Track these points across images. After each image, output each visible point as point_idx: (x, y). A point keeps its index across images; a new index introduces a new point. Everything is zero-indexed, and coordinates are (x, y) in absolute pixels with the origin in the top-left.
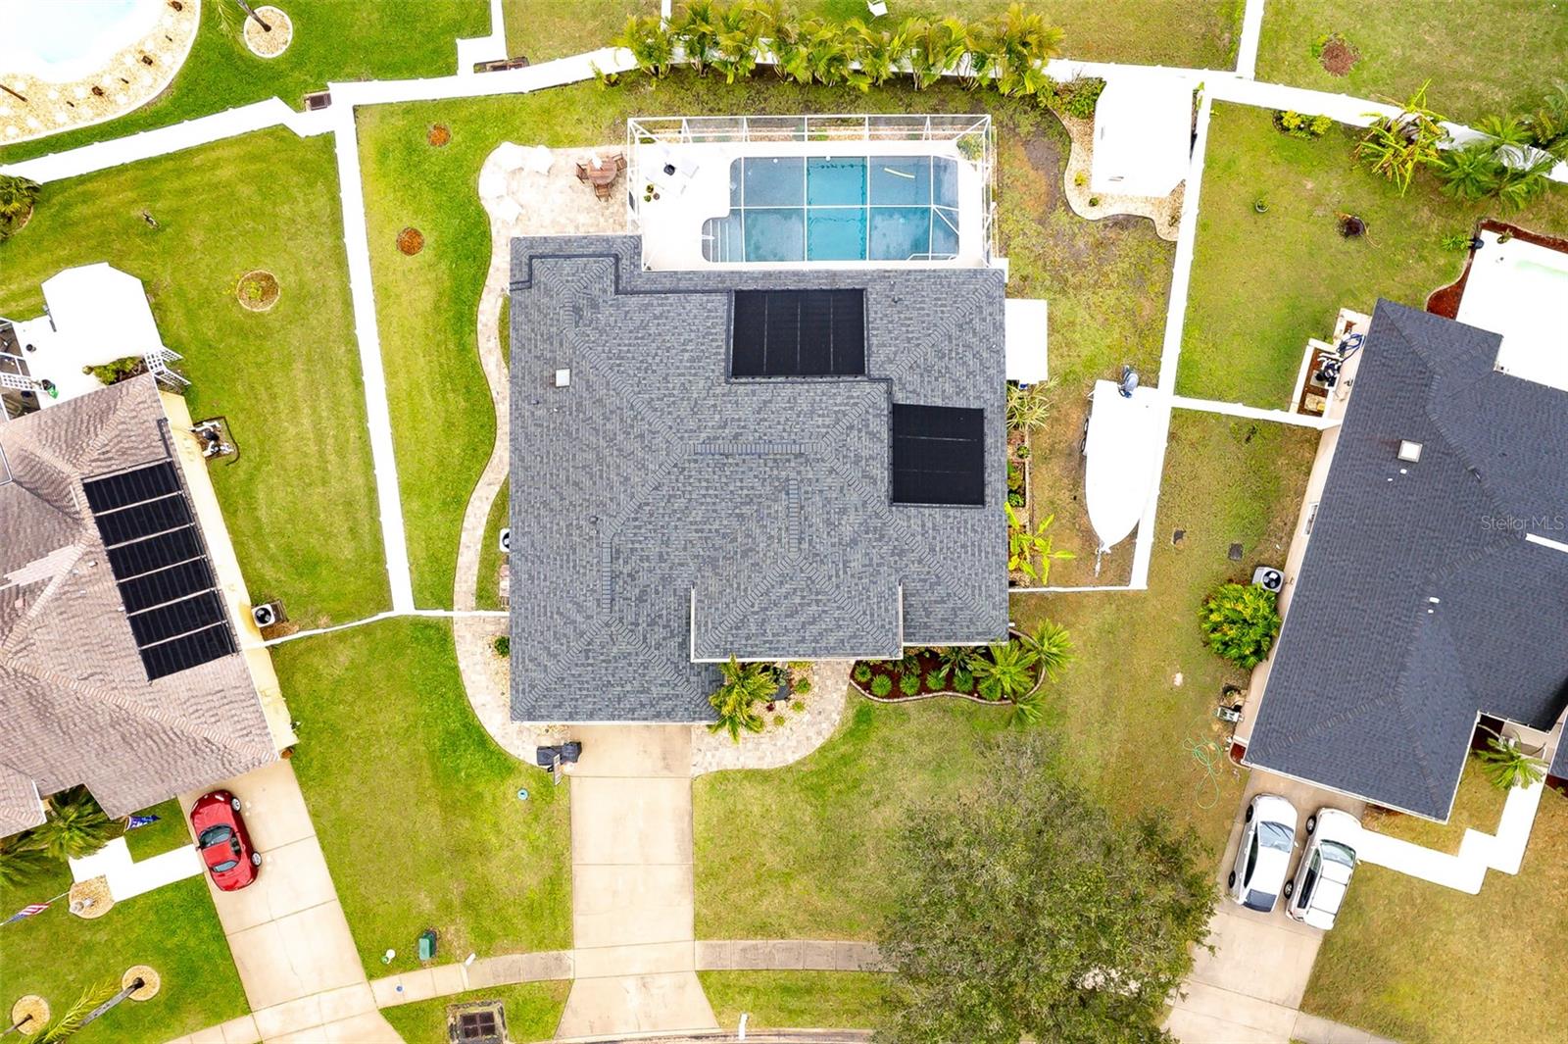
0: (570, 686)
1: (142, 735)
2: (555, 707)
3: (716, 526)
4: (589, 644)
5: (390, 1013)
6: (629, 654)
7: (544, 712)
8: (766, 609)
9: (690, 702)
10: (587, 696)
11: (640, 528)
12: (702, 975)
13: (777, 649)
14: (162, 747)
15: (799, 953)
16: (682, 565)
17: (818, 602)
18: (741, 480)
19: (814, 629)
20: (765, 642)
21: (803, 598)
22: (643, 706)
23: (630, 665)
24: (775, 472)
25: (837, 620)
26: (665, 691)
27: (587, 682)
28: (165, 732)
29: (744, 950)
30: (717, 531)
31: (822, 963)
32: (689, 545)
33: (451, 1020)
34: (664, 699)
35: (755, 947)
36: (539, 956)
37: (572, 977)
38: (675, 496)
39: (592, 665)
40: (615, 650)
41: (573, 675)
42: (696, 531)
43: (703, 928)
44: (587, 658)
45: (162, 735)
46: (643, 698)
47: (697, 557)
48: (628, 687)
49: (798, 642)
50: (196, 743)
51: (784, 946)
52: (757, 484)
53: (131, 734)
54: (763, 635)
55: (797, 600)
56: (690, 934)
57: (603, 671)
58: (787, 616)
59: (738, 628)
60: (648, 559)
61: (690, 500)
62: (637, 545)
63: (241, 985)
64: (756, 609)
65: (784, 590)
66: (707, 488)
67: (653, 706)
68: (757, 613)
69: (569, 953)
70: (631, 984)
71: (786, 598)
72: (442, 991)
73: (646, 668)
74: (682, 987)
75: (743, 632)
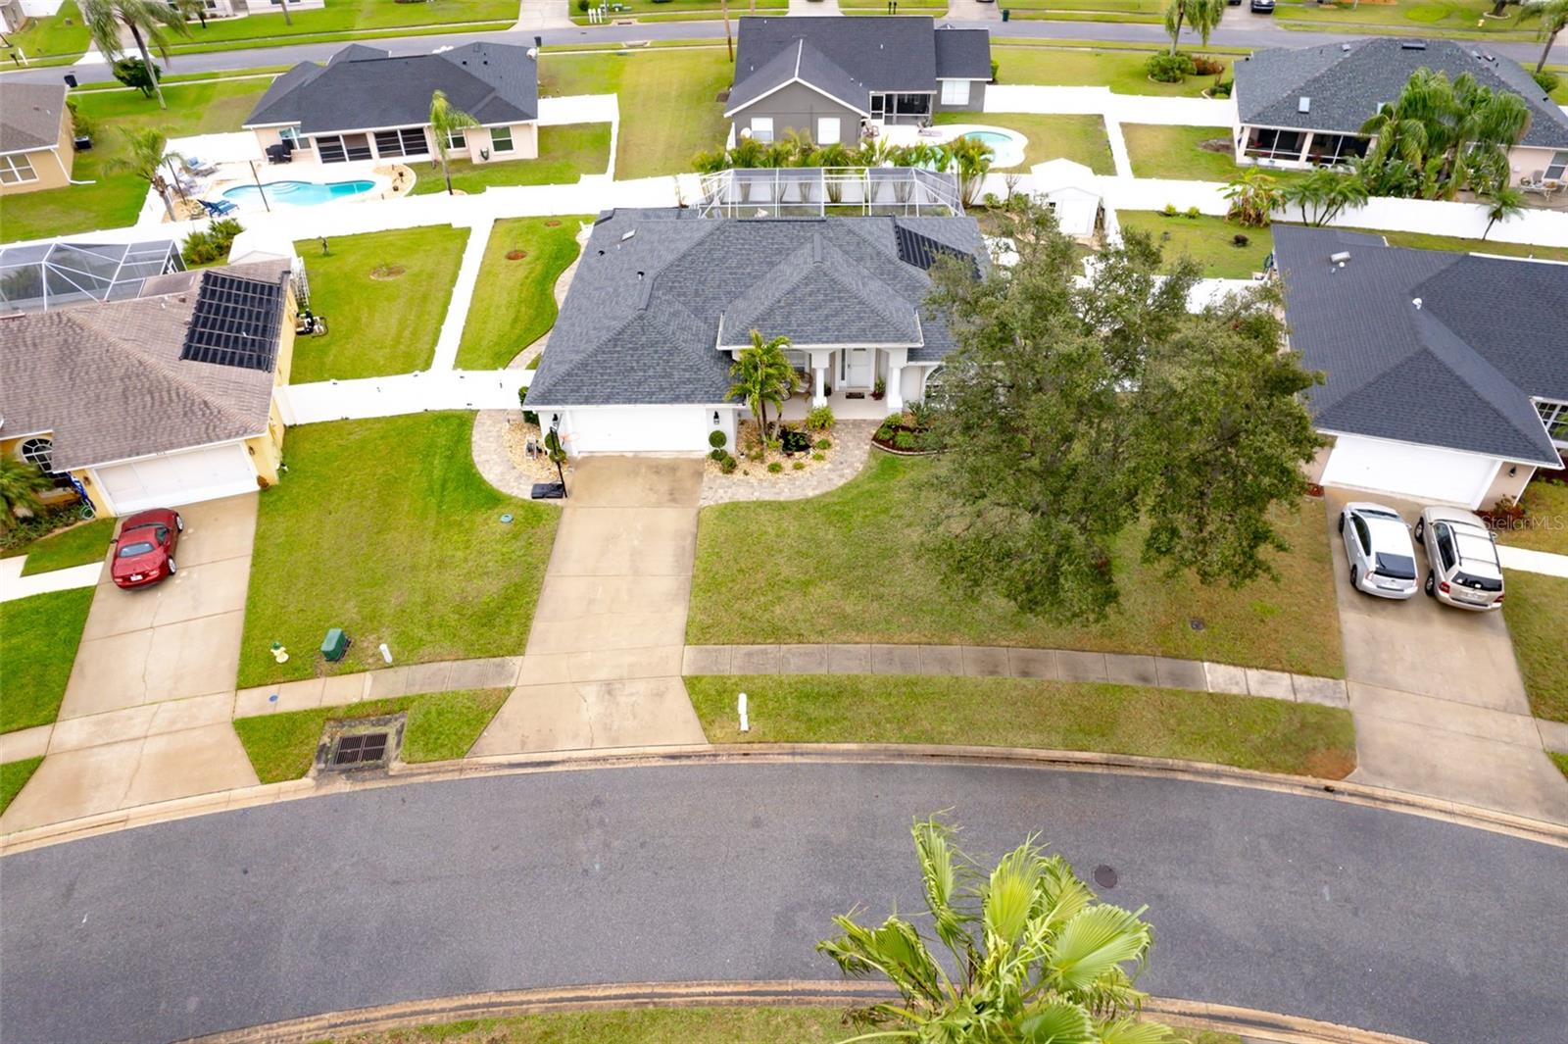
0: (592, 372)
1: (145, 391)
2: (572, 391)
3: (748, 270)
4: (620, 334)
5: (245, 727)
6: (657, 342)
7: (559, 396)
8: (792, 304)
9: (711, 386)
10: (607, 381)
11: (681, 271)
12: (691, 683)
13: (801, 337)
14: (157, 404)
15: (823, 658)
16: (715, 299)
17: (840, 299)
18: (773, 239)
19: (838, 321)
20: (790, 331)
21: (826, 295)
22: (662, 389)
23: (656, 352)
24: (802, 233)
25: (858, 312)
26: (687, 375)
27: (610, 368)
28: (169, 391)
29: (749, 655)
30: (749, 274)
31: (855, 669)
32: (723, 284)
33: (326, 740)
34: (685, 383)
35: (764, 652)
36: (473, 666)
37: (512, 685)
38: (715, 249)
39: (619, 352)
40: (644, 339)
41: (598, 362)
42: (731, 274)
43: (698, 633)
44: (615, 346)
45: (165, 394)
46: (664, 383)
47: (729, 293)
48: (651, 373)
49: (821, 331)
50: (193, 404)
51: (802, 651)
52: (787, 242)
53: (135, 388)
54: (789, 325)
55: (821, 297)
56: (679, 638)
57: (629, 358)
58: (811, 310)
59: (764, 320)
60: (684, 294)
61: (727, 253)
62: (676, 284)
63: (64, 691)
64: (782, 304)
65: (808, 289)
66: (743, 244)
67: (672, 389)
68: (782, 308)
69: (517, 660)
70: (591, 693)
71: (810, 295)
72: (328, 702)
73: (671, 355)
74: (659, 695)
75: (770, 323)
